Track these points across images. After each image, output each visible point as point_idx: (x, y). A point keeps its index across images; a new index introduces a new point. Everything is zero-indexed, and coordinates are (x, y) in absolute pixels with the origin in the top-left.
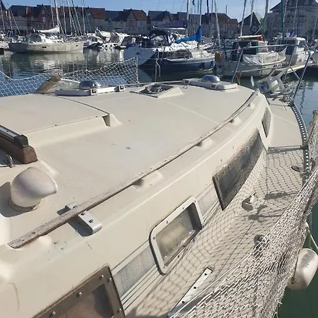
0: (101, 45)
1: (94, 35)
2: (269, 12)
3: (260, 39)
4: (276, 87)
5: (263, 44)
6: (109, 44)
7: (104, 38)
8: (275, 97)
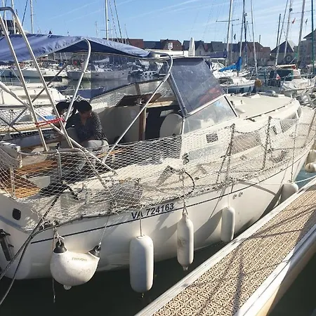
0: (142, 72)
1: (134, 64)
2: (302, 40)
3: (293, 67)
4: (306, 99)
5: (297, 72)
6: (148, 72)
7: (143, 67)
8: (305, 105)
